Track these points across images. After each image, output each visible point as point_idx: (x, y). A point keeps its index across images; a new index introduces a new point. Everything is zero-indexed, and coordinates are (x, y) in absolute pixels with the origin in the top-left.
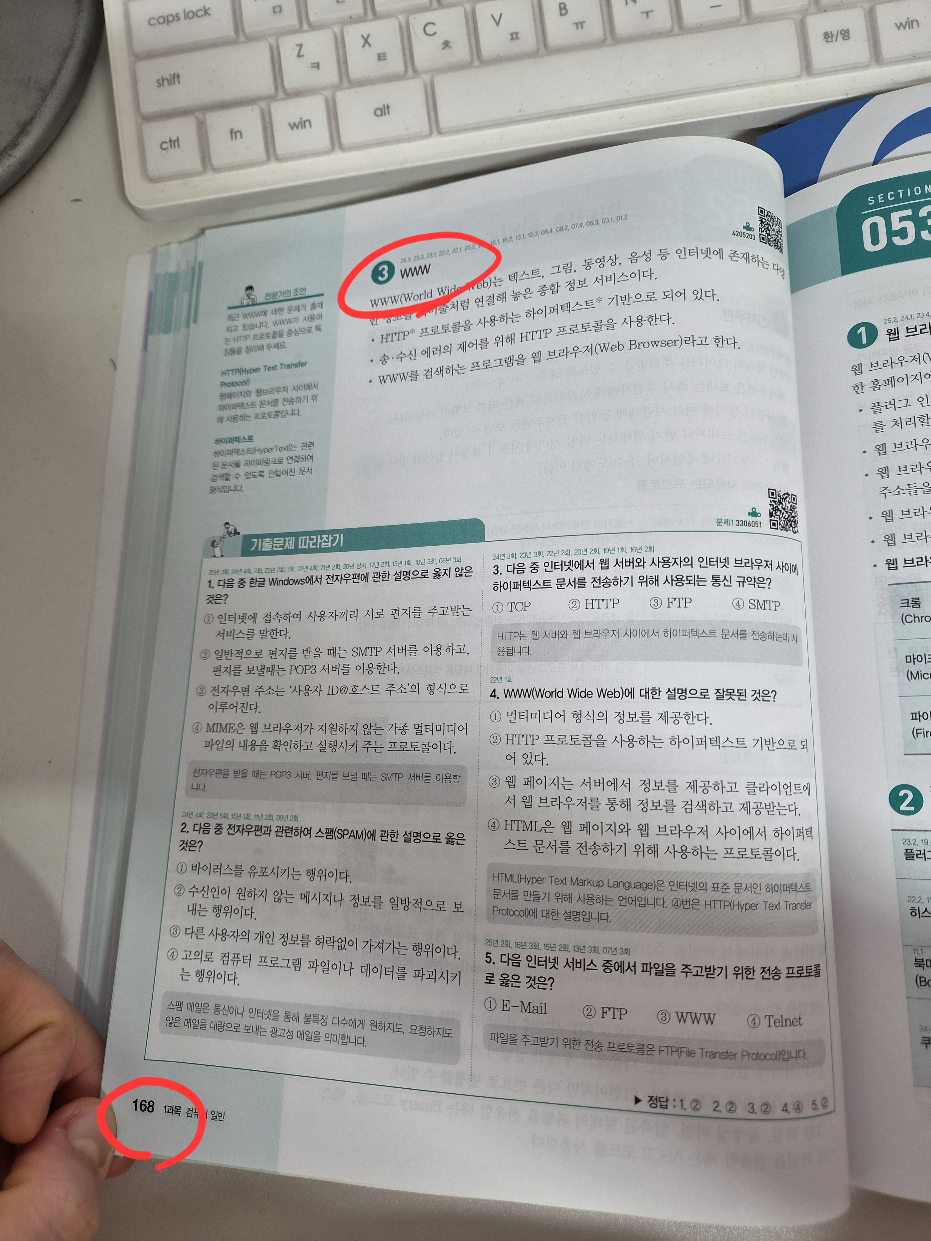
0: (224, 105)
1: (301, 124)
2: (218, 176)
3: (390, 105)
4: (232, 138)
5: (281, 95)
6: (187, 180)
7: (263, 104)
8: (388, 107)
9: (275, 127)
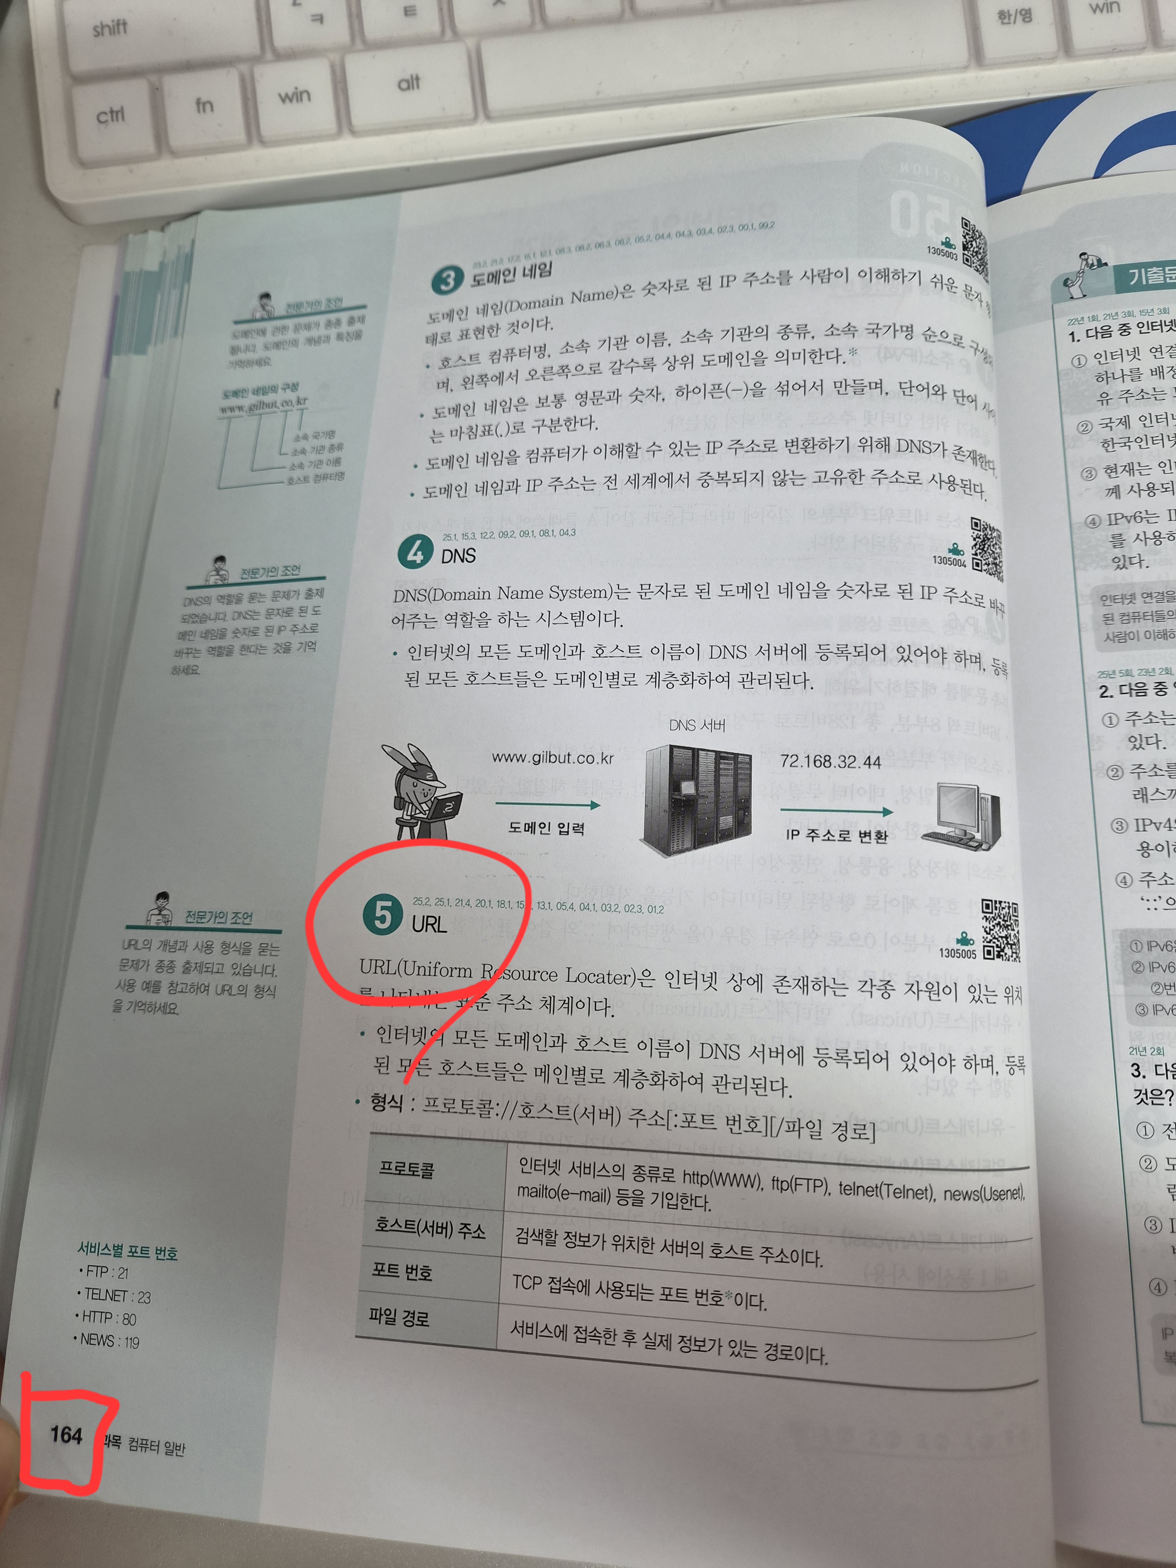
0: (189, 66)
1: (298, 96)
2: (178, 162)
3: (420, 76)
4: (199, 111)
5: (269, 56)
6: (133, 167)
7: (244, 68)
8: (417, 79)
9: (259, 99)
